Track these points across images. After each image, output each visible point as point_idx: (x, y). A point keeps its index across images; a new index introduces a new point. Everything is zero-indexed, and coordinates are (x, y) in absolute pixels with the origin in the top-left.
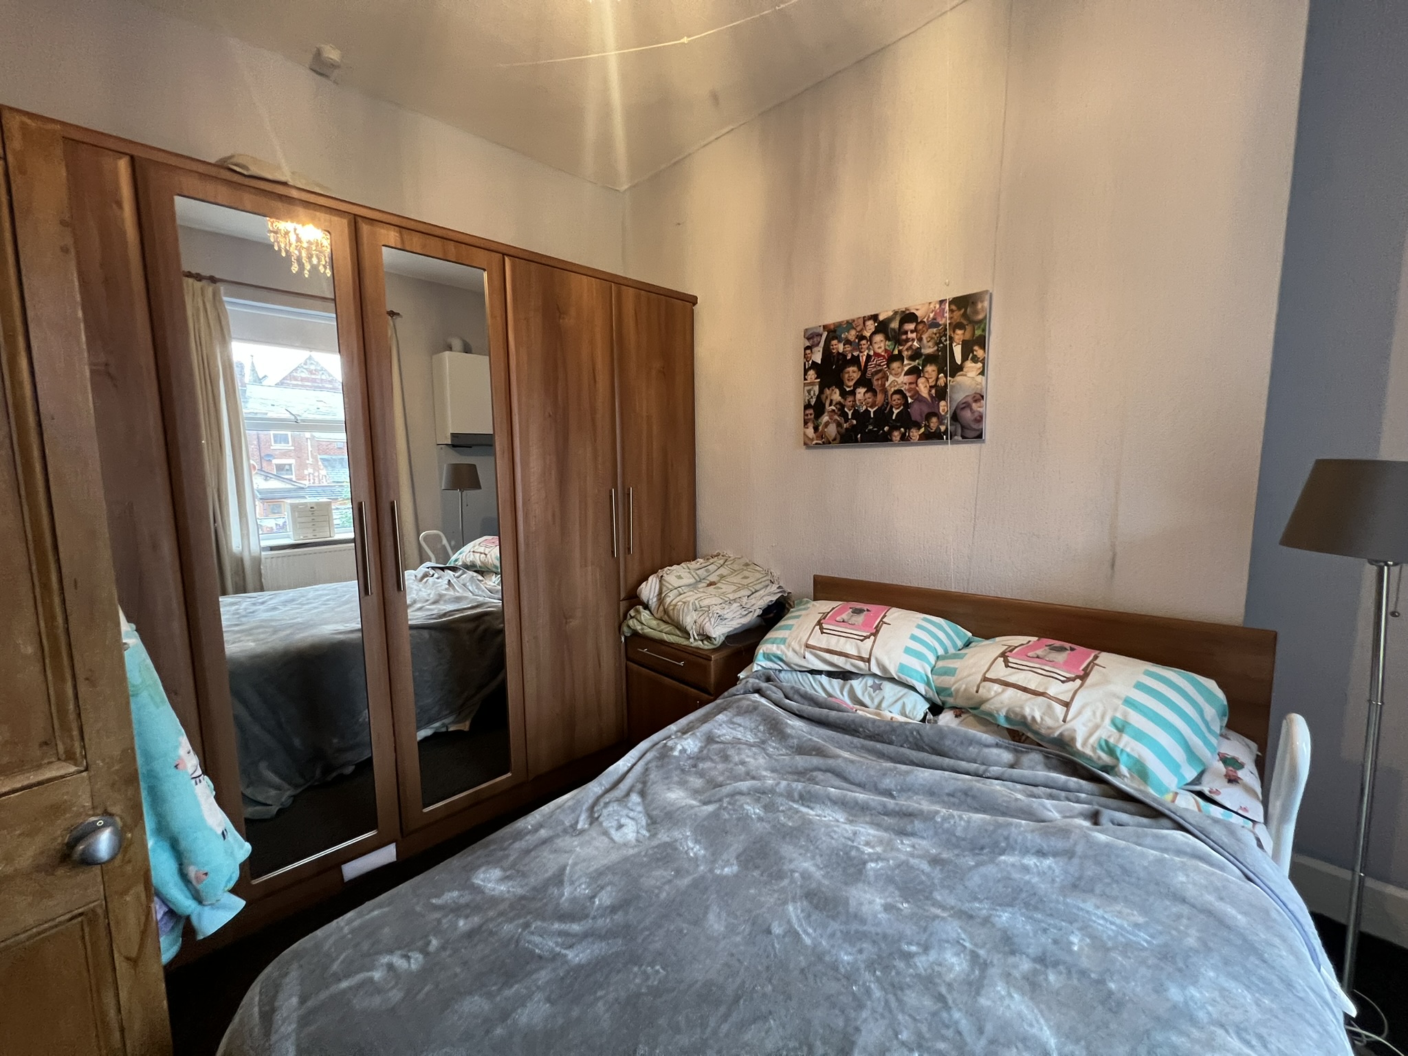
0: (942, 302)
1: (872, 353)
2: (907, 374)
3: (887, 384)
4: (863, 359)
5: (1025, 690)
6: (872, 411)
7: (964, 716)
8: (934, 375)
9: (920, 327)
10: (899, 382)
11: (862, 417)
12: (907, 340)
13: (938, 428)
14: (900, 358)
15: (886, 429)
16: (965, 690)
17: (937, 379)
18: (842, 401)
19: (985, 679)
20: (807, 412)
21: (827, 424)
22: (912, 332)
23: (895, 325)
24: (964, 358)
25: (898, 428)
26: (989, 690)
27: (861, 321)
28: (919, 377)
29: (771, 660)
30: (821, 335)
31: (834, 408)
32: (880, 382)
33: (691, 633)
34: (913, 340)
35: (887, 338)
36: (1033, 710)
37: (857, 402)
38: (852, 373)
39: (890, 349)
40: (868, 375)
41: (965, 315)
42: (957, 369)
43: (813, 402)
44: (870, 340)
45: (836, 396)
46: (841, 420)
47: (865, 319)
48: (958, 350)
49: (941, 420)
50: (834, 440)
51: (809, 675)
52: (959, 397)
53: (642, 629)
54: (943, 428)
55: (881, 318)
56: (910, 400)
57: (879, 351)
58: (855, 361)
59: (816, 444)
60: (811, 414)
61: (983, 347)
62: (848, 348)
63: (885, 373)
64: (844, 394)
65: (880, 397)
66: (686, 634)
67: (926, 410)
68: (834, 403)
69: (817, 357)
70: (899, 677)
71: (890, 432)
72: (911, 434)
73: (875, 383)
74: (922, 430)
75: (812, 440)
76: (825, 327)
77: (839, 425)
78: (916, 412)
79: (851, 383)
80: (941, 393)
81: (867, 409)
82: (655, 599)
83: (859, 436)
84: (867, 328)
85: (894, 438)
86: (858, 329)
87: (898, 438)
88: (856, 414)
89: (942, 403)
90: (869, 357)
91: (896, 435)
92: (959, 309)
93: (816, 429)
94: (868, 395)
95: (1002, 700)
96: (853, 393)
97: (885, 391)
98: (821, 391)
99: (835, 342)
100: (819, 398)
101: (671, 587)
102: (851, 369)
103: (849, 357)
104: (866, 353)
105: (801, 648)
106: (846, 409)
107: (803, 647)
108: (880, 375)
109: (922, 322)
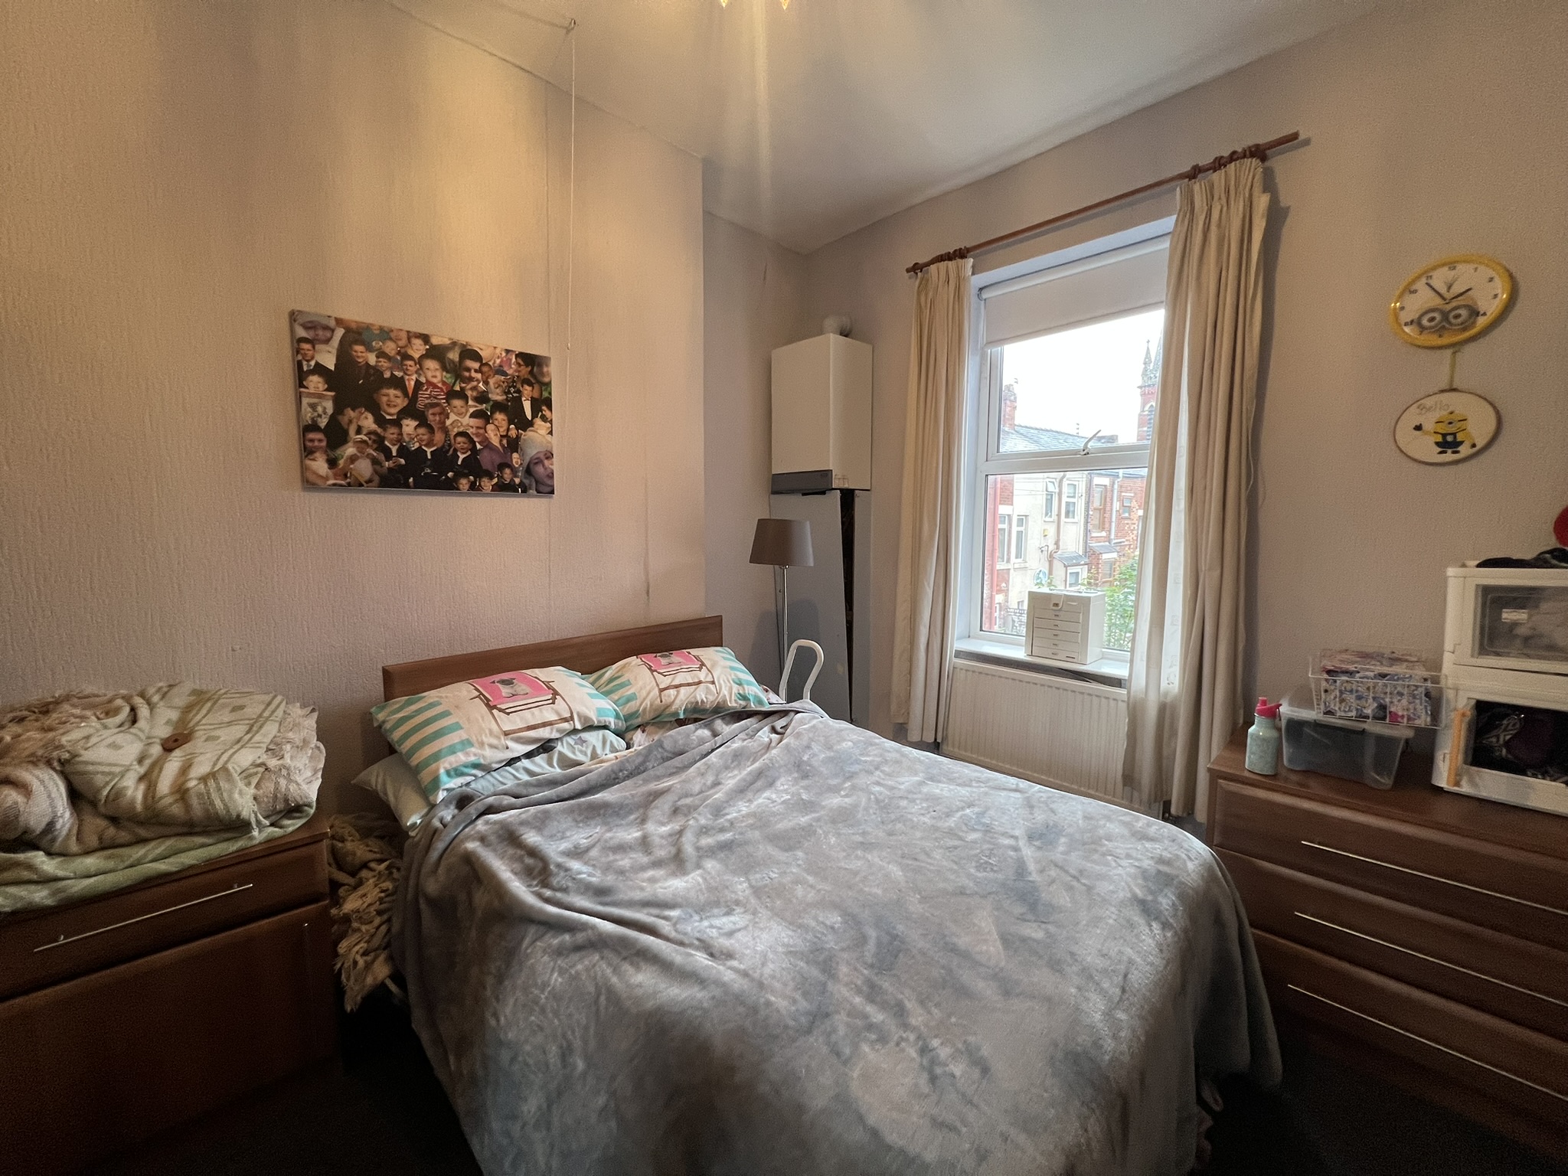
0: (508, 351)
1: (423, 380)
2: (472, 416)
3: (448, 422)
4: (411, 384)
5: (689, 685)
6: (429, 451)
7: (647, 729)
8: (505, 424)
9: (485, 369)
10: (464, 424)
11: (415, 458)
12: (471, 379)
13: (512, 480)
14: (462, 395)
15: (450, 474)
16: (651, 705)
17: (508, 430)
18: (379, 430)
19: (661, 690)
20: (311, 436)
21: (353, 459)
22: (476, 371)
23: (454, 356)
24: (534, 416)
25: (466, 476)
26: (669, 696)
27: (404, 335)
28: (488, 422)
29: (463, 774)
30: (333, 331)
31: (365, 438)
32: (437, 418)
33: (253, 820)
34: (478, 381)
35: (444, 368)
36: (701, 695)
37: (405, 436)
38: (393, 401)
39: (450, 381)
40: (420, 405)
41: (531, 372)
42: (526, 425)
43: (323, 422)
44: (420, 362)
45: (369, 422)
46: (382, 457)
47: (411, 336)
48: (527, 406)
49: (514, 471)
50: (369, 481)
51: (507, 768)
52: (532, 452)
53: (53, 894)
54: (517, 481)
55: (435, 341)
56: (479, 447)
57: (435, 380)
58: (398, 383)
59: (334, 485)
60: (320, 441)
61: (550, 408)
62: (384, 363)
63: (444, 409)
64: (380, 421)
65: (439, 437)
66: (239, 826)
67: (498, 460)
68: (365, 431)
69: (328, 359)
70: (599, 721)
71: (456, 479)
72: (482, 484)
73: (431, 417)
74: (496, 480)
75: (327, 478)
76: (339, 322)
77: (375, 462)
78: (486, 460)
79: (394, 411)
80: (514, 445)
81: (420, 447)
82: (67, 814)
83: (411, 480)
84: (415, 347)
85: (461, 486)
86: (401, 343)
87: (467, 487)
88: (403, 451)
89: (515, 455)
90: (418, 384)
91: (464, 483)
92: (527, 366)
93: (332, 463)
94: (421, 431)
95: (680, 700)
96: (397, 423)
97: (446, 431)
98: (339, 409)
99: (359, 348)
100: (333, 419)
101: (117, 770)
102: (392, 392)
103: (387, 375)
104: (414, 377)
105: (499, 738)
106: (386, 443)
107: (502, 737)
108: (437, 410)
109: (487, 364)
